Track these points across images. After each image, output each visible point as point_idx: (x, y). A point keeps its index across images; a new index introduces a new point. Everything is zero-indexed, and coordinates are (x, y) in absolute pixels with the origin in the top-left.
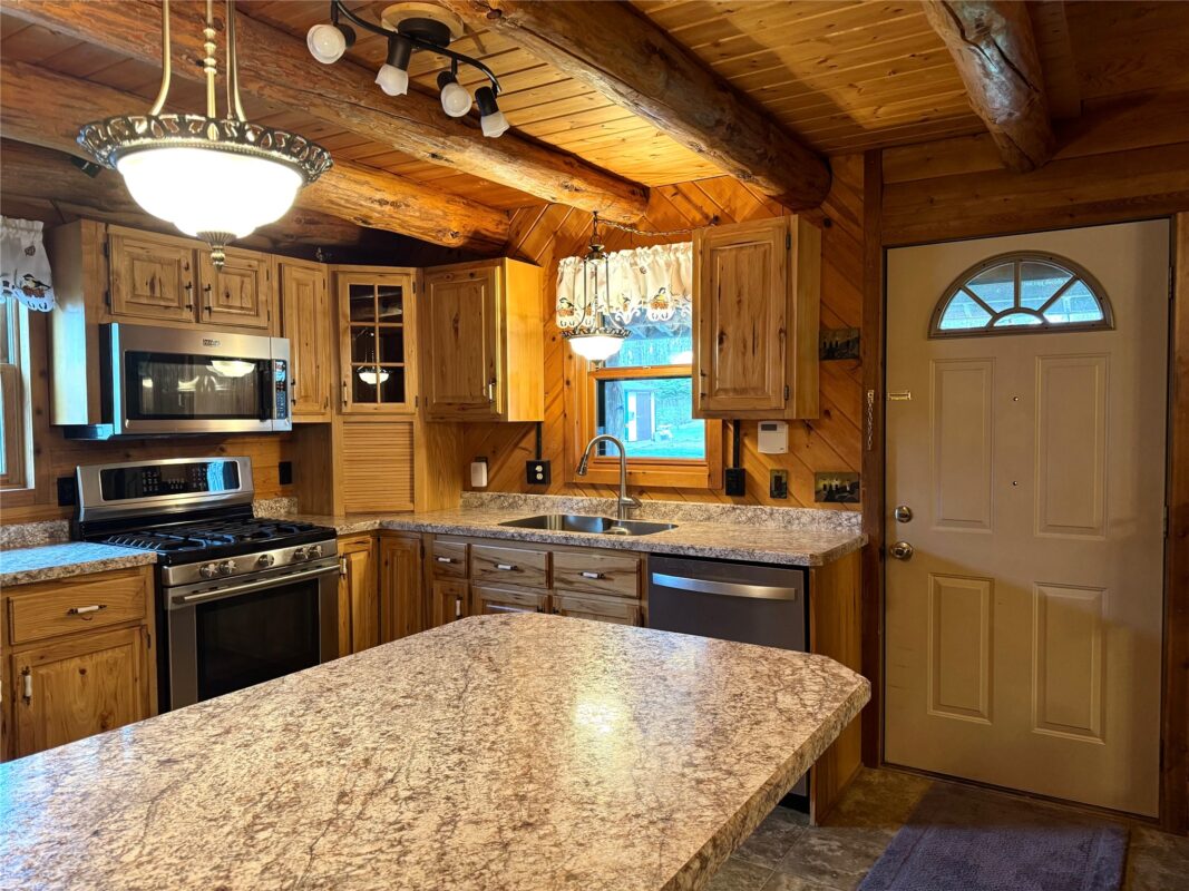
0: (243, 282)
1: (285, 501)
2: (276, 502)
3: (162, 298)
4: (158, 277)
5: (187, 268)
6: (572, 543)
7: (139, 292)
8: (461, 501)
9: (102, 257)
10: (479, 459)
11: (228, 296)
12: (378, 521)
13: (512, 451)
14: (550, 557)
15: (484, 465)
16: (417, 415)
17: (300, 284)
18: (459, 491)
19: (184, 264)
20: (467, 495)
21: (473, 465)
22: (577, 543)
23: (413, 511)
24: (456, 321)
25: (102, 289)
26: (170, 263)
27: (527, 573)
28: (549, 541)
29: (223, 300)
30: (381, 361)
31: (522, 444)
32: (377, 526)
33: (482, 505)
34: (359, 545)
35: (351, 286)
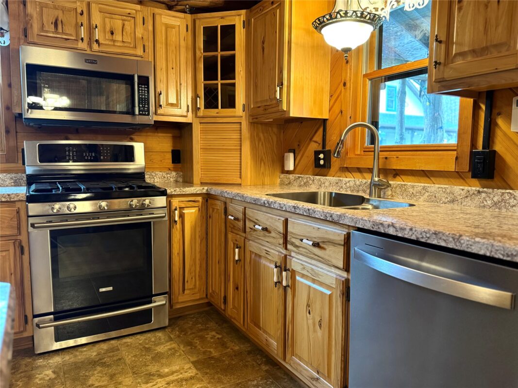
0: (124, 25)
1: (174, 174)
2: (167, 174)
3: (63, 33)
4: (60, 19)
5: (82, 14)
6: (298, 211)
7: (46, 28)
8: (278, 181)
9: (22, 6)
10: (290, 151)
11: (112, 33)
12: (206, 188)
13: (309, 144)
14: (286, 222)
15: (291, 155)
16: (244, 117)
17: (168, 27)
18: (278, 173)
19: (79, 11)
20: (282, 176)
21: (286, 154)
22: (301, 213)
23: (240, 184)
24: (263, 43)
25: (22, 27)
26: (70, 10)
27: (273, 234)
28: (284, 209)
29: (108, 35)
30: (222, 79)
31: (314, 139)
32: (204, 191)
33: (289, 183)
34: (190, 203)
35: (204, 27)
